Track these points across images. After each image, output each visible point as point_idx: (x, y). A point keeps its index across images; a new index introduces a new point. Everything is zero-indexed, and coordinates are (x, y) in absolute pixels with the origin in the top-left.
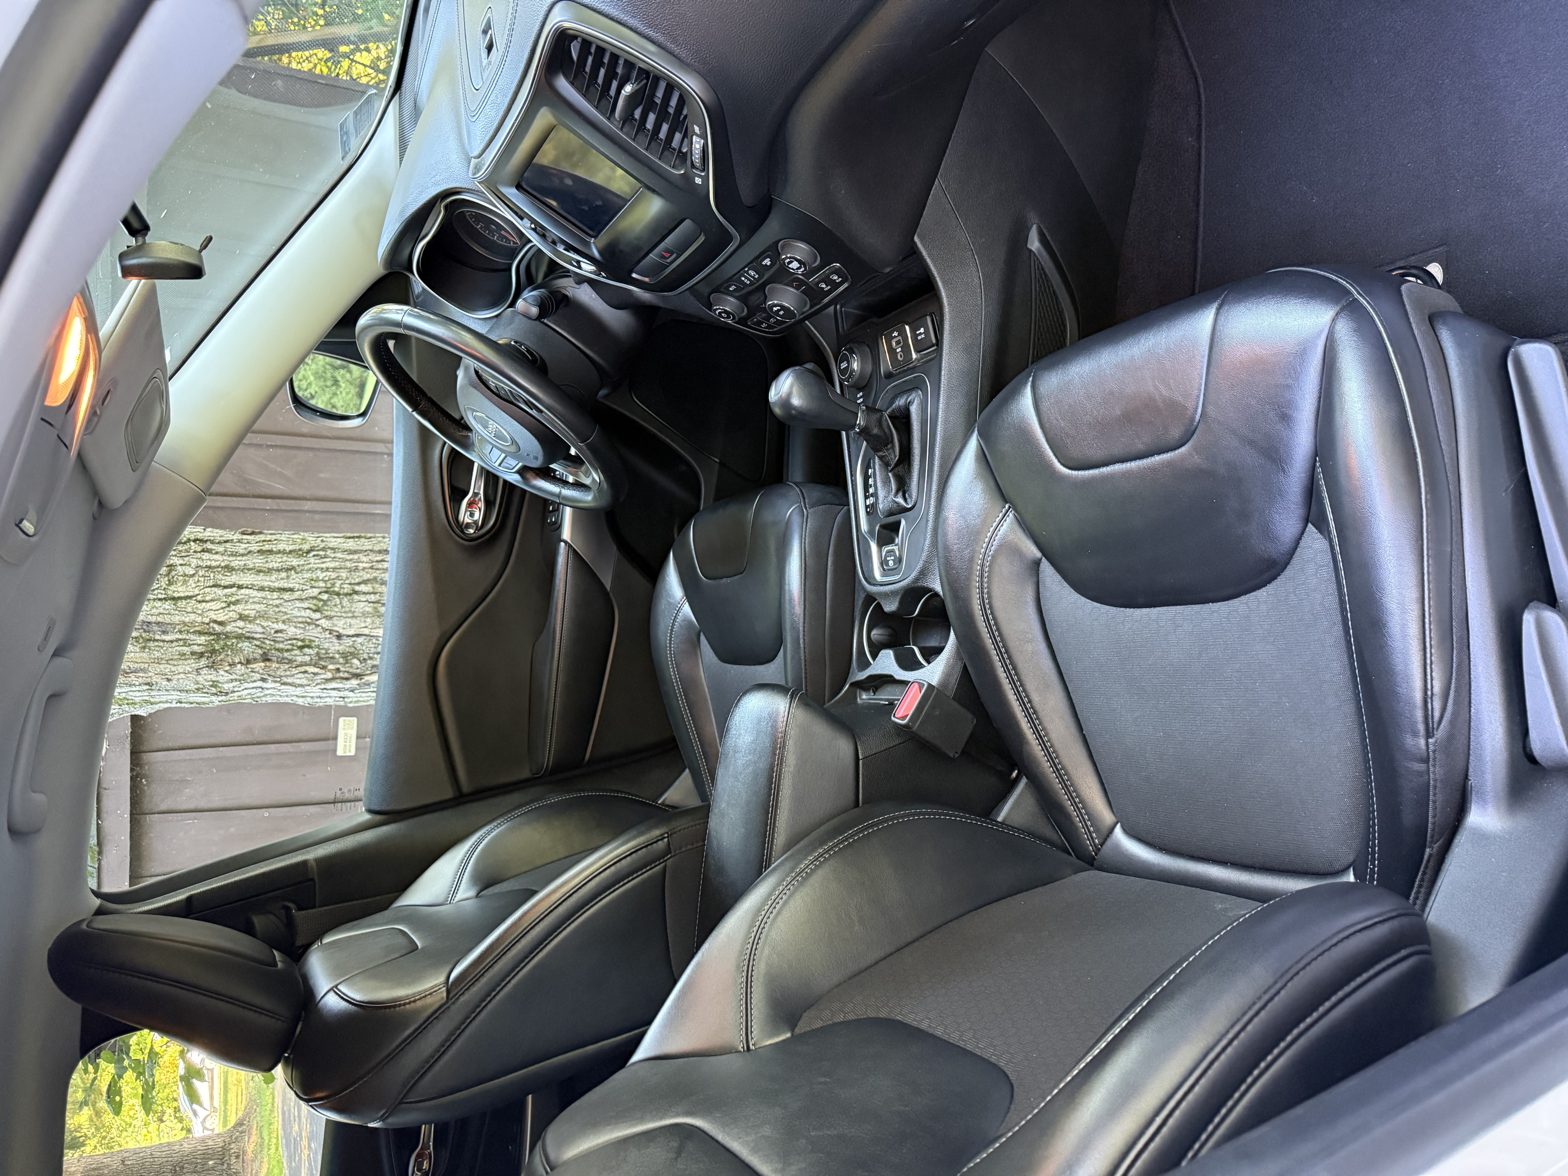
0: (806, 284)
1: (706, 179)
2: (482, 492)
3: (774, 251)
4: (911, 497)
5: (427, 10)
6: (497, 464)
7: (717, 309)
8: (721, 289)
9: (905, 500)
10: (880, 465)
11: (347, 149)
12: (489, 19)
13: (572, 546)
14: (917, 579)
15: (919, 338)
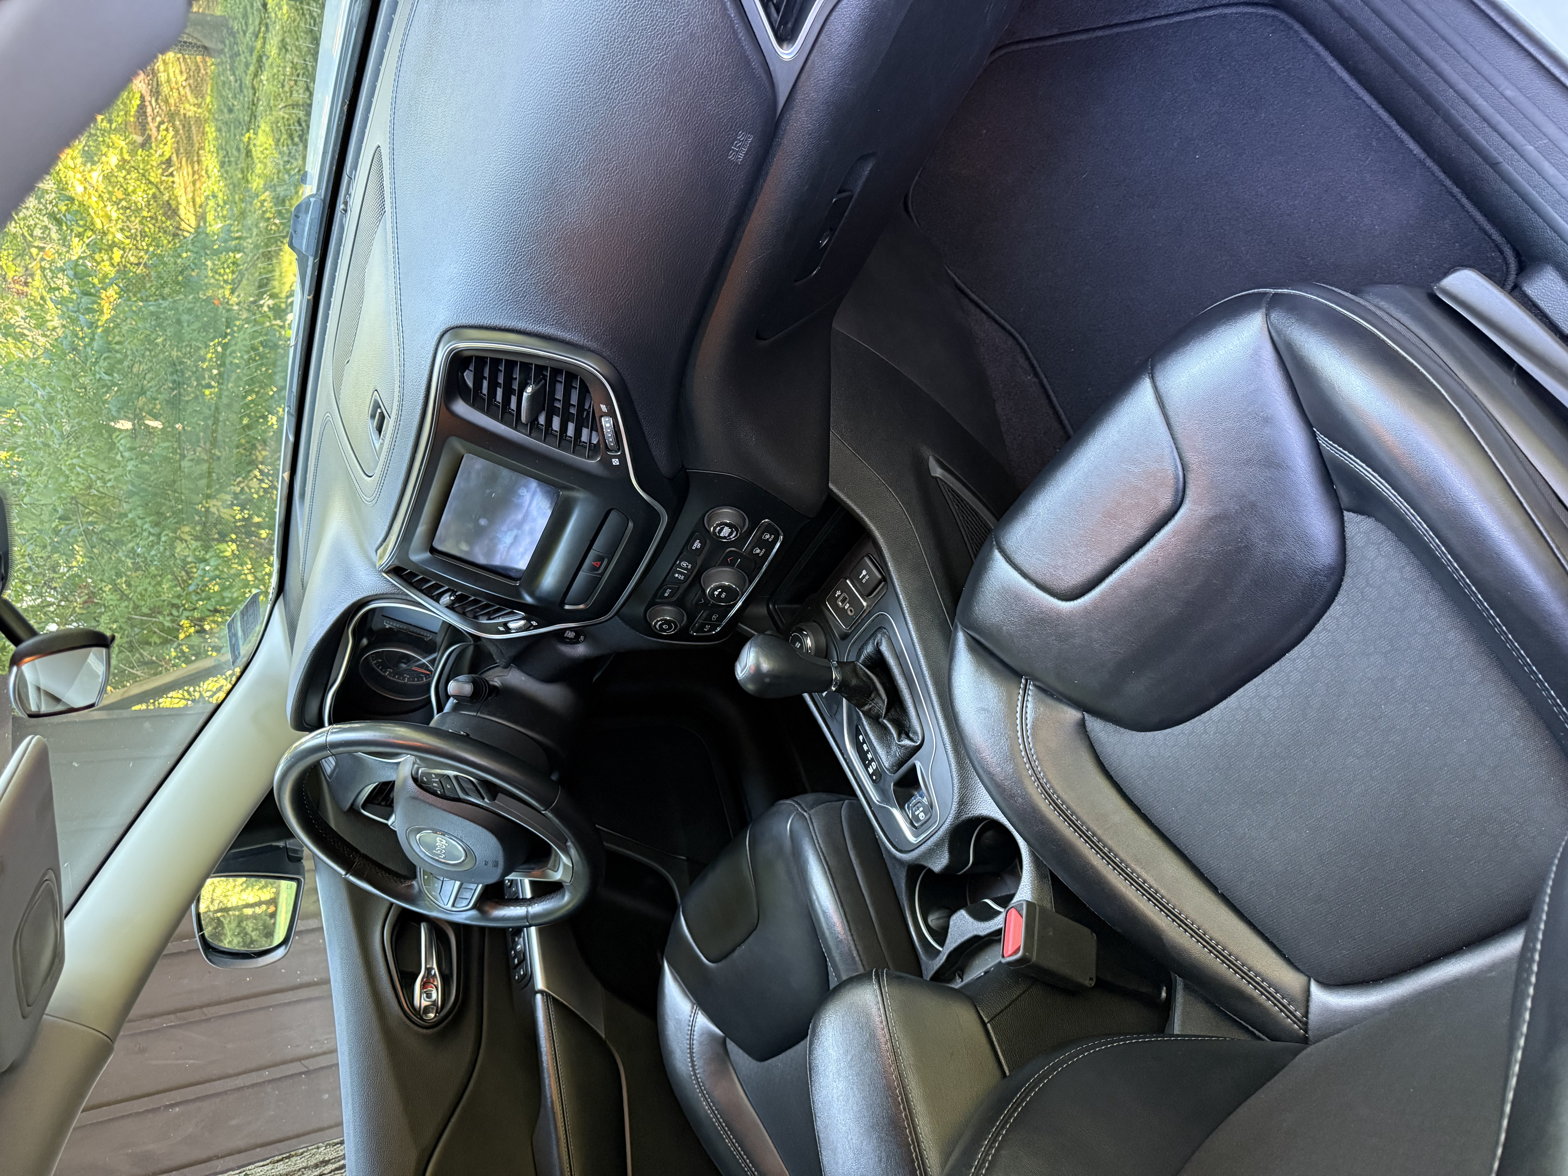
0: (740, 555)
1: (622, 458)
2: (435, 966)
3: (701, 530)
4: (915, 733)
5: (302, 495)
6: (449, 906)
7: (656, 623)
8: (656, 600)
9: (912, 740)
10: (869, 724)
11: (237, 653)
12: (376, 401)
13: (550, 995)
14: (959, 813)
15: (864, 581)
